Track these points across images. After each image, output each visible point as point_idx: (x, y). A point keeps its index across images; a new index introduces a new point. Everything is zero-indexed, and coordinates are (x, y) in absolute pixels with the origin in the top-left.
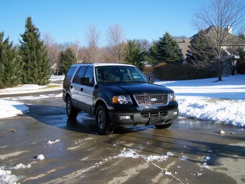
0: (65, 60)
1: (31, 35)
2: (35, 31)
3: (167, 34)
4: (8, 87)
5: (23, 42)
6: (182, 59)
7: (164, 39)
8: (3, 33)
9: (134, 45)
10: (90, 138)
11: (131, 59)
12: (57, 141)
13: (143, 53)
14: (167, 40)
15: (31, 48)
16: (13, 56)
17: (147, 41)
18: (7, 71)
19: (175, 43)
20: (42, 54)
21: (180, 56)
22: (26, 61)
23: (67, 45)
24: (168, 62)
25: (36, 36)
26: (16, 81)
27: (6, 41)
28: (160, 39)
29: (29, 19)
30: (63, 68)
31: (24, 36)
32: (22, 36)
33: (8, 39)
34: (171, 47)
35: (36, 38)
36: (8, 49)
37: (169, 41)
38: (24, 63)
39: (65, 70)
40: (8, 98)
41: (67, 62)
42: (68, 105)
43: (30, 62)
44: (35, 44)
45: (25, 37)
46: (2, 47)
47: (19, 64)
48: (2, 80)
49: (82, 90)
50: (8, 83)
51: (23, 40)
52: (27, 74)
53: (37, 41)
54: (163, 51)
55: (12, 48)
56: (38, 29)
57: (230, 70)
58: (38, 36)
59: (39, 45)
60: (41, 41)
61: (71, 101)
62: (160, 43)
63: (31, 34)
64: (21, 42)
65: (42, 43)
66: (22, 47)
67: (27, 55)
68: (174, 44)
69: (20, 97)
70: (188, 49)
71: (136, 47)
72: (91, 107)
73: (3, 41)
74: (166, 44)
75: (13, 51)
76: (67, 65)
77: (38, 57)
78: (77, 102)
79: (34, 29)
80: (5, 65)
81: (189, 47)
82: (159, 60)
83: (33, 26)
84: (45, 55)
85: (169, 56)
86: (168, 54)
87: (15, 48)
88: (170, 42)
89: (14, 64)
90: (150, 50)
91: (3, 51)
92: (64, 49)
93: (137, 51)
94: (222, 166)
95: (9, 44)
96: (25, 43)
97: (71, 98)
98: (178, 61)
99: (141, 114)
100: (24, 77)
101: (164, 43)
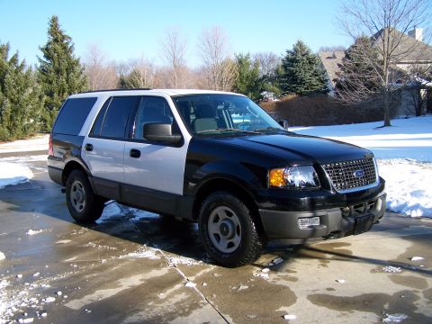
1: (57, 48)
2: (65, 41)
3: (300, 44)
4: (18, 139)
5: (45, 60)
6: (325, 87)
7: (295, 52)
8: (8, 45)
9: (248, 64)
11: (243, 88)
13: (264, 77)
14: (299, 55)
15: (58, 72)
16: (26, 86)
18: (15, 111)
19: (314, 59)
20: (77, 82)
21: (322, 82)
22: (50, 94)
24: (301, 94)
25: (67, 50)
26: (32, 129)
27: (14, 60)
28: (288, 52)
29: (54, 20)
31: (47, 49)
32: (42, 49)
33: (16, 55)
34: (307, 67)
35: (66, 53)
36: (16, 72)
37: (303, 56)
38: (45, 98)
40: (13, 158)
43: (56, 95)
44: (64, 65)
45: (47, 52)
46: (6, 70)
47: (37, 99)
48: (8, 128)
49: (136, 154)
50: (19, 131)
51: (45, 56)
52: (51, 116)
53: (69, 58)
54: (292, 74)
55: (24, 71)
56: (69, 38)
57: (412, 107)
58: (71, 50)
59: (72, 65)
60: (77, 57)
62: (287, 59)
63: (57, 46)
64: (40, 61)
65: (77, 61)
66: (43, 70)
67: (50, 83)
68: (311, 61)
69: (33, 157)
70: (338, 70)
71: (251, 68)
72: (177, 196)
73: (9, 60)
74: (297, 61)
75: (26, 77)
77: (70, 87)
79: (64, 37)
80: (12, 101)
81: (340, 66)
82: (285, 89)
83: (60, 33)
84: (83, 84)
85: (302, 82)
86: (302, 80)
87: (30, 70)
88: (305, 58)
89: (27, 98)
90: (277, 71)
91: (8, 76)
93: (254, 74)
94: (292, 275)
95: (19, 64)
96: (49, 62)
98: (318, 91)
100: (45, 121)
101: (294, 59)
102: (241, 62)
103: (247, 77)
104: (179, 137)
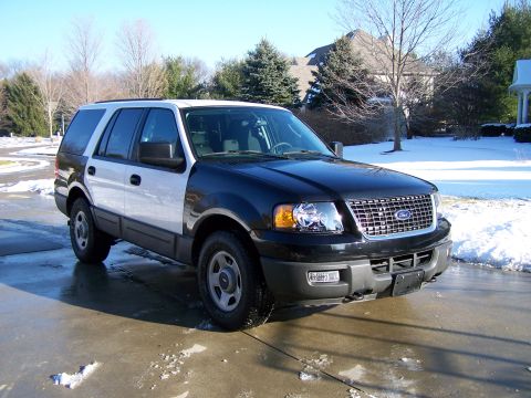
0: (14, 101)
3: (264, 44)
6: (298, 100)
7: (259, 54)
9: (179, 70)
10: (198, 348)
12: (89, 369)
14: (265, 58)
17: (199, 62)
19: (283, 63)
21: (293, 93)
23: (16, 65)
28: (250, 54)
30: (8, 118)
34: (275, 73)
37: (270, 59)
39: (15, 125)
41: (19, 106)
42: (78, 224)
49: (136, 180)
54: (256, 82)
61: (88, 213)
62: (249, 62)
68: (280, 67)
70: (313, 79)
71: (183, 75)
72: (176, 235)
74: (263, 66)
76: (19, 113)
78: (116, 219)
81: (314, 73)
85: (269, 93)
86: (269, 90)
88: (272, 62)
90: (216, 80)
92: (11, 76)
93: (187, 82)
97: (88, 204)
98: (289, 105)
99: (372, 263)
101: (259, 63)
102: (171, 67)
103: (179, 86)
104: (181, 160)
